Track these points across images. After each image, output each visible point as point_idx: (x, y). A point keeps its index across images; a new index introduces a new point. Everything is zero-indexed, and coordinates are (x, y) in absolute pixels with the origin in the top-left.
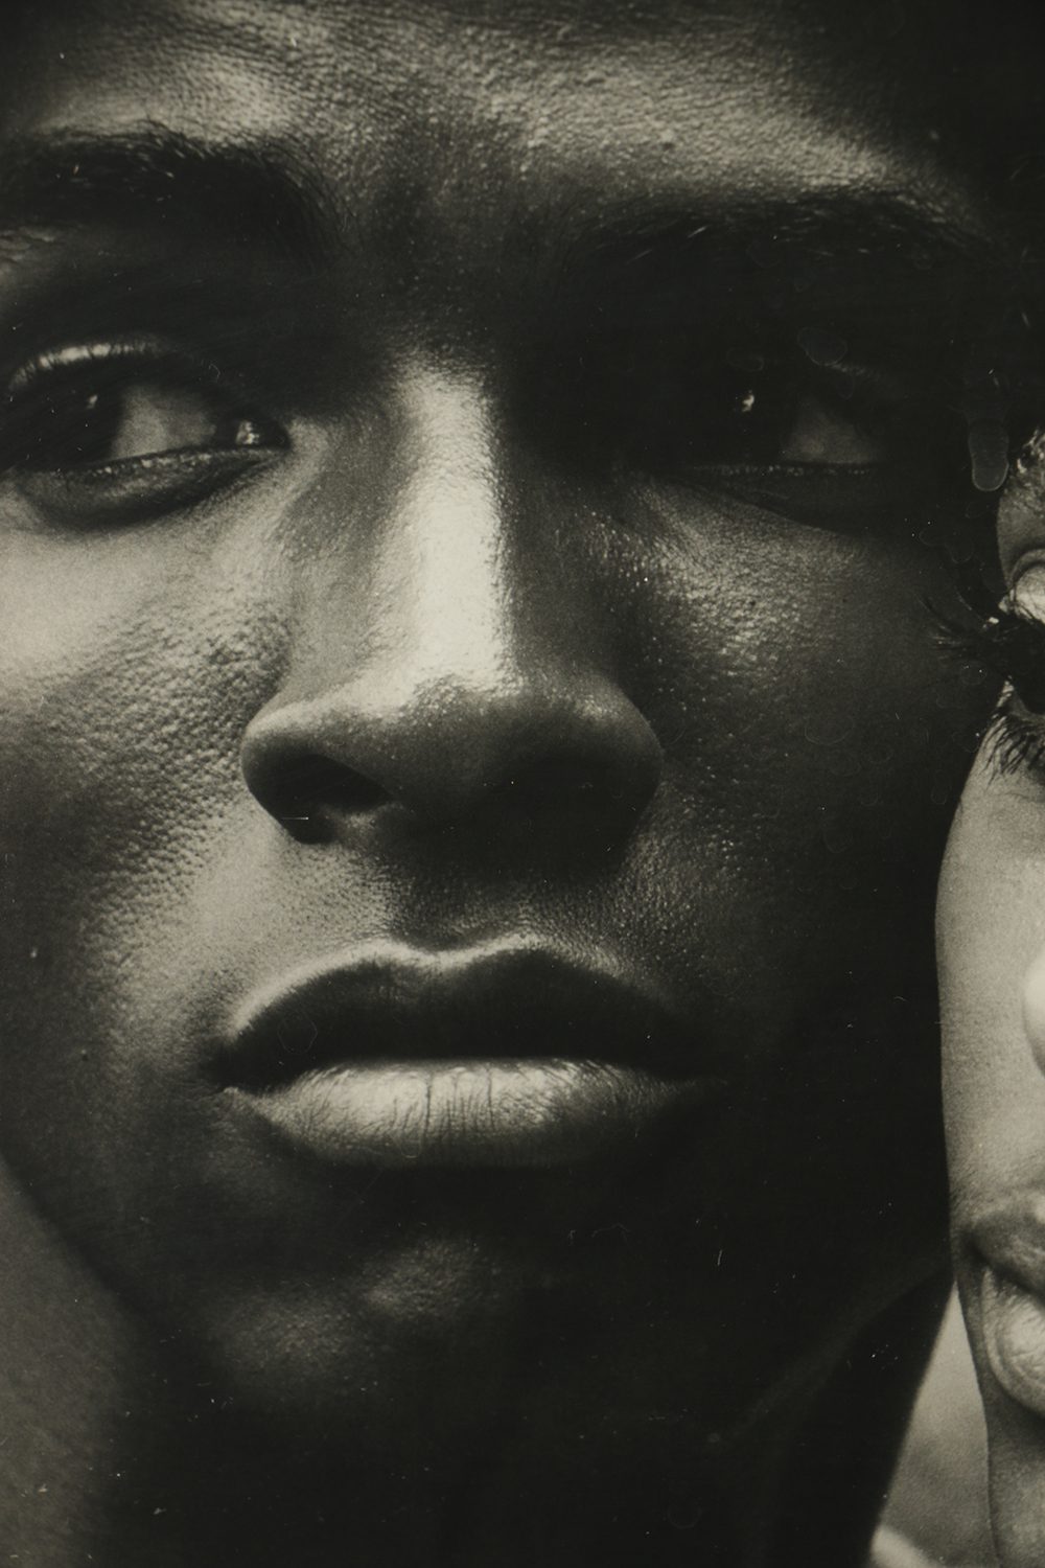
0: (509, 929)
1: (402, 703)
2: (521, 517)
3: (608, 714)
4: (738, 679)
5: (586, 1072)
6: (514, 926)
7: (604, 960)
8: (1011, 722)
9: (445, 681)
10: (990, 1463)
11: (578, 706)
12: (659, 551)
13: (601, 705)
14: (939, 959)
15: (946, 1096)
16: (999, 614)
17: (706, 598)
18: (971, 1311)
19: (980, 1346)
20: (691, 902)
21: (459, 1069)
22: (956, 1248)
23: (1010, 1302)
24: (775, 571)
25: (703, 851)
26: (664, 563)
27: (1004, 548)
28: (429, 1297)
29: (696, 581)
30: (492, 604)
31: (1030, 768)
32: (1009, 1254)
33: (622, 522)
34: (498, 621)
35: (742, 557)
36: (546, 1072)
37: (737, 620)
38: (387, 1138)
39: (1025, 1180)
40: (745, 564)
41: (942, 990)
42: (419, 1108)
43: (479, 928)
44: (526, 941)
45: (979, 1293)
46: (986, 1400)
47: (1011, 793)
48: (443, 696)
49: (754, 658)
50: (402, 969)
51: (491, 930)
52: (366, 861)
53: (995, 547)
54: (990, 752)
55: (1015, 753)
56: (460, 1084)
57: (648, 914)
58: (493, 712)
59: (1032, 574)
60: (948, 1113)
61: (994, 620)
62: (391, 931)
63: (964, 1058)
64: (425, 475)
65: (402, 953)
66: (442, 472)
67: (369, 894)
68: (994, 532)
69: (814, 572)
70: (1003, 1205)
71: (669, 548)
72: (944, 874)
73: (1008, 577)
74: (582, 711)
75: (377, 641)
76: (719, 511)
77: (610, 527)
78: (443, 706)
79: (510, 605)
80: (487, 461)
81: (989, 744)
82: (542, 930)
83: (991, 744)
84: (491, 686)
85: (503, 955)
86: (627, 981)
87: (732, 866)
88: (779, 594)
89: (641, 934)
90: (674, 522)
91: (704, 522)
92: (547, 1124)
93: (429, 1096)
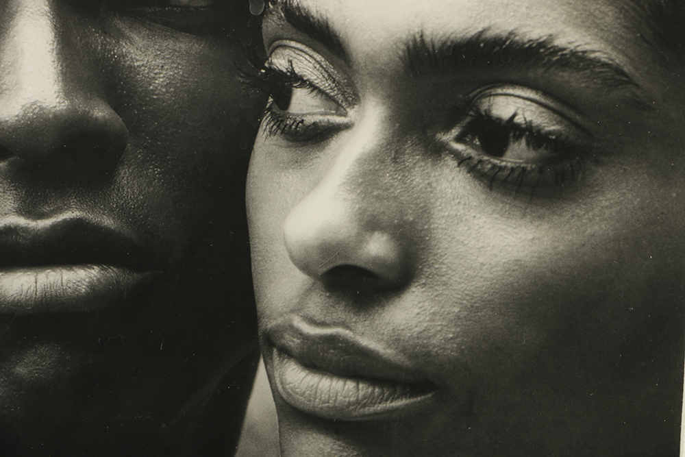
0: (66, 209)
1: (17, 113)
2: (63, 32)
3: (104, 116)
4: (158, 99)
5: (102, 270)
6: (69, 208)
7: (108, 221)
8: (273, 114)
9: (34, 103)
10: (280, 431)
11: (91, 113)
12: (122, 45)
13: (101, 112)
14: (248, 216)
15: (254, 275)
16: (265, 68)
17: (143, 65)
18: (269, 367)
19: (273, 381)
20: (143, 195)
21: (48, 271)
22: (261, 340)
23: (285, 362)
24: (171, 53)
25: (147, 173)
26: (124, 50)
27: (266, 40)
28: (40, 369)
29: (138, 58)
30: (52, 69)
31: (281, 133)
32: (283, 341)
33: (106, 33)
34: (56, 77)
35: (157, 47)
36: (85, 270)
37: (156, 74)
38: (19, 301)
39: (288, 310)
40: (158, 50)
41: (250, 229)
42: (32, 288)
43: (54, 209)
44: (74, 214)
45: (272, 359)
46: (277, 404)
47: (274, 144)
48: (34, 110)
49: (164, 90)
50: (22, 228)
51: (59, 210)
52: (4, 182)
53: (262, 39)
54: (264, 127)
55: (275, 127)
56: (49, 277)
57: (125, 201)
58: (55, 116)
59: (278, 51)
60: (255, 282)
61: (263, 71)
62: (17, 212)
63: (260, 258)
64: (21, 15)
65: (22, 221)
66: (28, 13)
67: (6, 196)
68: (261, 33)
69: (187, 53)
70: (280, 321)
71: (126, 44)
72: (248, 180)
73: (268, 53)
74: (93, 115)
75: (5, 87)
76: (146, 27)
77: (101, 35)
78: (34, 114)
79: (61, 70)
80: (47, 8)
81: (264, 124)
82: (81, 209)
83: (265, 124)
84: (54, 105)
85: (65, 221)
86: (118, 230)
87: (159, 179)
88: (173, 62)
89: (123, 209)
90: (127, 32)
91: (140, 32)
92: (87, 293)
93: (36, 283)
